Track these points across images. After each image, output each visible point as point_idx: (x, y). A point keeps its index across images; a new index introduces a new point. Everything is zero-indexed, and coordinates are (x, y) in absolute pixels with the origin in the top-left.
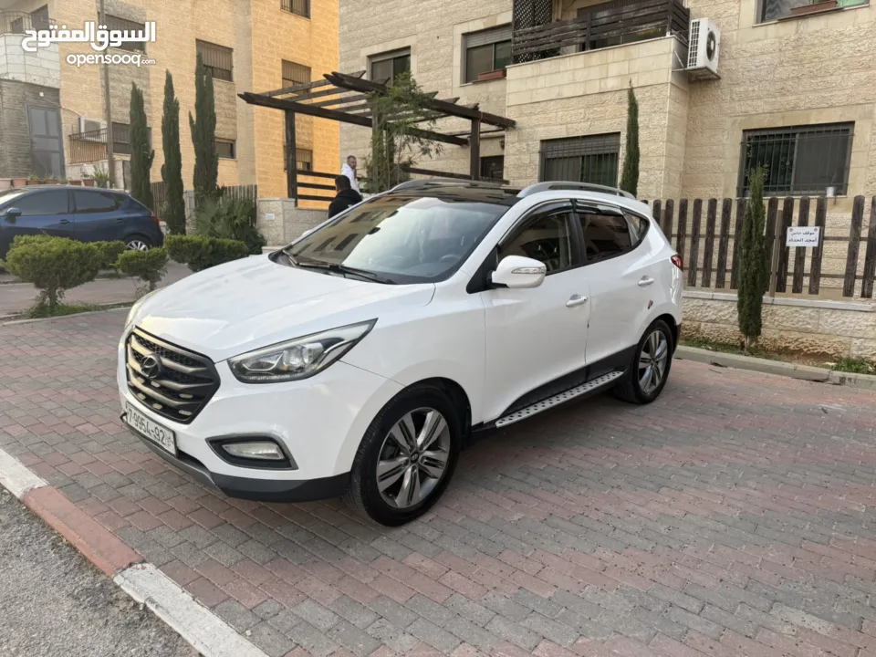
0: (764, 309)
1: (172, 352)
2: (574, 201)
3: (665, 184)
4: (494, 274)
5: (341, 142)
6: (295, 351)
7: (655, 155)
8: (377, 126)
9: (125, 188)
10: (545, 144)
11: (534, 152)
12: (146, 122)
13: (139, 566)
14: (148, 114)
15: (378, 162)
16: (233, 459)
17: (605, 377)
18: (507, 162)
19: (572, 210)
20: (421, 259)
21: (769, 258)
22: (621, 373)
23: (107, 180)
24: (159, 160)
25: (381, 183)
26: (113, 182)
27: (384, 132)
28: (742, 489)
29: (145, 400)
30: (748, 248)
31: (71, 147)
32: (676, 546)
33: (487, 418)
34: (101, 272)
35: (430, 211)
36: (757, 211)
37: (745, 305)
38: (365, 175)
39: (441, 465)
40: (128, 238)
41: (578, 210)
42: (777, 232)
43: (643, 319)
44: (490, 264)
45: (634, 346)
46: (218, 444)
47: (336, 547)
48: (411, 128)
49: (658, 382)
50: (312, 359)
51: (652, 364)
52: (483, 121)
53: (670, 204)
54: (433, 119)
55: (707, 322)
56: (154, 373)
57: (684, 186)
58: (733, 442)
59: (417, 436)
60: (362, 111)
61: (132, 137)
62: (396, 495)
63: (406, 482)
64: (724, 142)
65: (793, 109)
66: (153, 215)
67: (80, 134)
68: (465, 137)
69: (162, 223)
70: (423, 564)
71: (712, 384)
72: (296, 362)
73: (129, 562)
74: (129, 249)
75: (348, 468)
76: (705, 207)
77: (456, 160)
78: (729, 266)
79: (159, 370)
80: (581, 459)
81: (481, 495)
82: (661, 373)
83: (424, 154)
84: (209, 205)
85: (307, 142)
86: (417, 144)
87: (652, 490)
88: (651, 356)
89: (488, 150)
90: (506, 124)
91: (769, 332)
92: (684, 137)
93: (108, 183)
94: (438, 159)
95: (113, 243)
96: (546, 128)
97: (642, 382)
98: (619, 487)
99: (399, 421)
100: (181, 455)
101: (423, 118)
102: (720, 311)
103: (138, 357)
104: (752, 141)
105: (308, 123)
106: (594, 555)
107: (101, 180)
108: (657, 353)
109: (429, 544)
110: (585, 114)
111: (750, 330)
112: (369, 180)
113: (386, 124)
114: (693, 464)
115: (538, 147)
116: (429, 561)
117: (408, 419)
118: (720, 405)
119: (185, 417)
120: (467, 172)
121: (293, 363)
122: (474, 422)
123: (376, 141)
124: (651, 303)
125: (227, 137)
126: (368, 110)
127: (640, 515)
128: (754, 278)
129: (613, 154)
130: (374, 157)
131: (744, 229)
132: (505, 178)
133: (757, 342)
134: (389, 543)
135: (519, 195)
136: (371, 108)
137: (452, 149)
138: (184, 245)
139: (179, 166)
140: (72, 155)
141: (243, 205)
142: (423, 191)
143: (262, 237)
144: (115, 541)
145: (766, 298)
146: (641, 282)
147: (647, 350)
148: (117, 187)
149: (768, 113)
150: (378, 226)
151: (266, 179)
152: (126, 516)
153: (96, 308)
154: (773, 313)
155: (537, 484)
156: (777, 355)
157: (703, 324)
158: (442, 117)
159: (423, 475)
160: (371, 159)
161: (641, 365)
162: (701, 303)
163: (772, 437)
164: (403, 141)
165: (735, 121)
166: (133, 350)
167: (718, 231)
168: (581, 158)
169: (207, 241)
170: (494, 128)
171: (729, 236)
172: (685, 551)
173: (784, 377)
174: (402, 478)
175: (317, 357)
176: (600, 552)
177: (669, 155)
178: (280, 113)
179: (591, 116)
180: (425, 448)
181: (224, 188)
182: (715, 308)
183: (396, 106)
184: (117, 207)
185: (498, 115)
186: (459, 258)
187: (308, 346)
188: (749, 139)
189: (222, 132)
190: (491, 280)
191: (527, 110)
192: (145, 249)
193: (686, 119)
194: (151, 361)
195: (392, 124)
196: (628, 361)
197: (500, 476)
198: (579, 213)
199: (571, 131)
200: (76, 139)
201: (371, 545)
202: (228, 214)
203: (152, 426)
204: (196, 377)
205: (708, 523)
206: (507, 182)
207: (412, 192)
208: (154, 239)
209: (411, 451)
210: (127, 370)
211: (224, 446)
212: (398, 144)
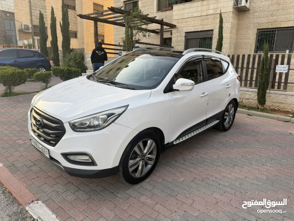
0: (267, 95)
1: (47, 118)
2: (203, 56)
3: (229, 48)
4: (174, 86)
5: (114, 32)
6: (95, 118)
7: (225, 38)
8: (127, 26)
9: (38, 49)
10: (186, 34)
11: (182, 37)
12: (45, 25)
13: (36, 202)
14: (45, 22)
15: (127, 40)
16: (71, 161)
17: (213, 123)
18: (173, 40)
19: (203, 60)
20: (145, 78)
21: (269, 76)
22: (219, 121)
23: (32, 46)
24: (50, 39)
25: (128, 47)
26: (34, 47)
27: (130, 29)
28: (266, 167)
29: (37, 136)
30: (262, 73)
31: (19, 34)
32: (244, 192)
33: (170, 141)
34: (28, 79)
35: (148, 60)
36: (266, 59)
37: (260, 93)
38: (123, 44)
39: (154, 160)
40: (39, 67)
41: (204, 59)
42: (272, 67)
43: (227, 100)
44: (172, 82)
45: (223, 110)
46: (65, 156)
47: (113, 193)
48: (139, 28)
49: (230, 123)
50: (103, 122)
51: (229, 117)
52: (165, 25)
53: (233, 56)
54: (147, 24)
55: (246, 99)
56: (41, 126)
57: (235, 49)
58: (259, 147)
59: (144, 150)
60: (121, 21)
61: (40, 30)
62: (136, 172)
63: (140, 168)
64: (250, 33)
65: (275, 22)
66: (48, 59)
67: (22, 29)
68: (158, 31)
69: (51, 62)
70: (147, 201)
71: (248, 123)
72: (96, 123)
73: (32, 200)
74: (39, 71)
75: (117, 165)
76: (246, 57)
77: (155, 39)
78: (254, 79)
79: (42, 125)
80: (204, 154)
81: (168, 170)
82: (232, 119)
83: (144, 37)
84: (67, 55)
85: (102, 32)
86: (142, 33)
87: (232, 167)
88: (229, 114)
89: (166, 35)
90: (173, 26)
91: (268, 103)
92: (236, 31)
93: (32, 47)
94: (148, 39)
95: (33, 69)
96: (187, 28)
97: (225, 123)
98: (219, 166)
99: (138, 144)
100: (52, 158)
101: (143, 24)
102: (250, 95)
103: (35, 119)
104: (260, 33)
105: (102, 25)
106: (212, 196)
107: (30, 46)
108: (231, 113)
109: (149, 192)
110: (201, 23)
111: (262, 103)
112: (124, 46)
113: (130, 26)
114: (246, 156)
115: (184, 34)
116: (149, 199)
117: (141, 144)
118: (253, 131)
119: (53, 144)
120: (159, 43)
121: (95, 123)
122: (166, 142)
123: (127, 32)
124: (230, 94)
125: (74, 31)
126: (124, 21)
127: (229, 178)
128: (264, 84)
129: (211, 38)
130: (126, 38)
131: (261, 66)
132: (172, 46)
133: (263, 106)
134: (133, 191)
135: (183, 54)
136: (125, 20)
137: (154, 35)
138: (58, 70)
139: (57, 41)
140: (20, 37)
141: (79, 55)
142: (144, 52)
143: (86, 67)
144: (27, 191)
145: (268, 91)
146: (227, 87)
147: (227, 111)
148: (35, 48)
149: (266, 23)
150: (128, 65)
151: (88, 46)
152: (32, 180)
153: (26, 93)
154: (270, 96)
155: (189, 165)
156: (270, 111)
157: (244, 100)
158: (150, 23)
159: (146, 164)
160: (125, 39)
161: (225, 117)
162: (244, 92)
163: (273, 144)
164: (136, 32)
165: (255, 26)
166: (33, 115)
167: (250, 66)
168: (199, 39)
169: (66, 69)
170: (168, 27)
171: (255, 68)
172: (247, 194)
173: (274, 120)
174: (138, 167)
175: (105, 121)
176: (215, 195)
177: (231, 38)
178: (93, 22)
179: (203, 24)
180: (147, 154)
181: (73, 49)
182: (249, 94)
183: (133, 19)
184: (34, 56)
185: (170, 23)
186: (161, 79)
187: (101, 117)
188: (259, 32)
189: (73, 29)
190: (173, 88)
191: (180, 21)
192: (45, 71)
193: (237, 25)
194: (39, 121)
195: (132, 26)
196: (221, 116)
197: (174, 162)
198: (205, 60)
199: (196, 29)
200: (21, 31)
201: (126, 192)
202: (74, 58)
203: (40, 146)
204: (57, 129)
205: (255, 181)
206: (173, 47)
207: (140, 52)
208: (48, 68)
209: (142, 155)
210: (31, 124)
211: (68, 156)
212: (135, 34)
